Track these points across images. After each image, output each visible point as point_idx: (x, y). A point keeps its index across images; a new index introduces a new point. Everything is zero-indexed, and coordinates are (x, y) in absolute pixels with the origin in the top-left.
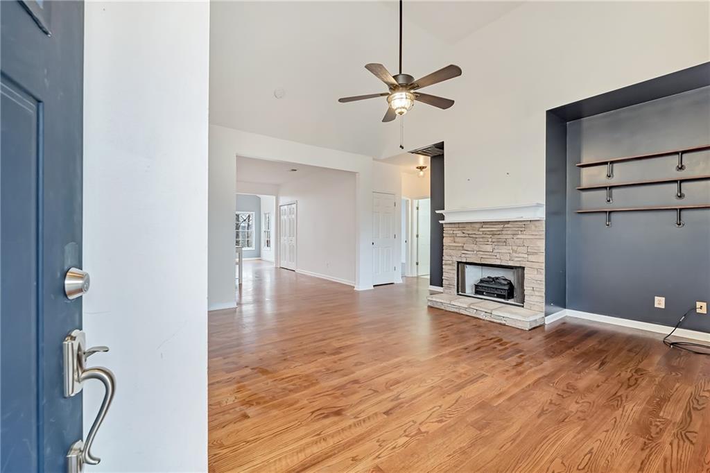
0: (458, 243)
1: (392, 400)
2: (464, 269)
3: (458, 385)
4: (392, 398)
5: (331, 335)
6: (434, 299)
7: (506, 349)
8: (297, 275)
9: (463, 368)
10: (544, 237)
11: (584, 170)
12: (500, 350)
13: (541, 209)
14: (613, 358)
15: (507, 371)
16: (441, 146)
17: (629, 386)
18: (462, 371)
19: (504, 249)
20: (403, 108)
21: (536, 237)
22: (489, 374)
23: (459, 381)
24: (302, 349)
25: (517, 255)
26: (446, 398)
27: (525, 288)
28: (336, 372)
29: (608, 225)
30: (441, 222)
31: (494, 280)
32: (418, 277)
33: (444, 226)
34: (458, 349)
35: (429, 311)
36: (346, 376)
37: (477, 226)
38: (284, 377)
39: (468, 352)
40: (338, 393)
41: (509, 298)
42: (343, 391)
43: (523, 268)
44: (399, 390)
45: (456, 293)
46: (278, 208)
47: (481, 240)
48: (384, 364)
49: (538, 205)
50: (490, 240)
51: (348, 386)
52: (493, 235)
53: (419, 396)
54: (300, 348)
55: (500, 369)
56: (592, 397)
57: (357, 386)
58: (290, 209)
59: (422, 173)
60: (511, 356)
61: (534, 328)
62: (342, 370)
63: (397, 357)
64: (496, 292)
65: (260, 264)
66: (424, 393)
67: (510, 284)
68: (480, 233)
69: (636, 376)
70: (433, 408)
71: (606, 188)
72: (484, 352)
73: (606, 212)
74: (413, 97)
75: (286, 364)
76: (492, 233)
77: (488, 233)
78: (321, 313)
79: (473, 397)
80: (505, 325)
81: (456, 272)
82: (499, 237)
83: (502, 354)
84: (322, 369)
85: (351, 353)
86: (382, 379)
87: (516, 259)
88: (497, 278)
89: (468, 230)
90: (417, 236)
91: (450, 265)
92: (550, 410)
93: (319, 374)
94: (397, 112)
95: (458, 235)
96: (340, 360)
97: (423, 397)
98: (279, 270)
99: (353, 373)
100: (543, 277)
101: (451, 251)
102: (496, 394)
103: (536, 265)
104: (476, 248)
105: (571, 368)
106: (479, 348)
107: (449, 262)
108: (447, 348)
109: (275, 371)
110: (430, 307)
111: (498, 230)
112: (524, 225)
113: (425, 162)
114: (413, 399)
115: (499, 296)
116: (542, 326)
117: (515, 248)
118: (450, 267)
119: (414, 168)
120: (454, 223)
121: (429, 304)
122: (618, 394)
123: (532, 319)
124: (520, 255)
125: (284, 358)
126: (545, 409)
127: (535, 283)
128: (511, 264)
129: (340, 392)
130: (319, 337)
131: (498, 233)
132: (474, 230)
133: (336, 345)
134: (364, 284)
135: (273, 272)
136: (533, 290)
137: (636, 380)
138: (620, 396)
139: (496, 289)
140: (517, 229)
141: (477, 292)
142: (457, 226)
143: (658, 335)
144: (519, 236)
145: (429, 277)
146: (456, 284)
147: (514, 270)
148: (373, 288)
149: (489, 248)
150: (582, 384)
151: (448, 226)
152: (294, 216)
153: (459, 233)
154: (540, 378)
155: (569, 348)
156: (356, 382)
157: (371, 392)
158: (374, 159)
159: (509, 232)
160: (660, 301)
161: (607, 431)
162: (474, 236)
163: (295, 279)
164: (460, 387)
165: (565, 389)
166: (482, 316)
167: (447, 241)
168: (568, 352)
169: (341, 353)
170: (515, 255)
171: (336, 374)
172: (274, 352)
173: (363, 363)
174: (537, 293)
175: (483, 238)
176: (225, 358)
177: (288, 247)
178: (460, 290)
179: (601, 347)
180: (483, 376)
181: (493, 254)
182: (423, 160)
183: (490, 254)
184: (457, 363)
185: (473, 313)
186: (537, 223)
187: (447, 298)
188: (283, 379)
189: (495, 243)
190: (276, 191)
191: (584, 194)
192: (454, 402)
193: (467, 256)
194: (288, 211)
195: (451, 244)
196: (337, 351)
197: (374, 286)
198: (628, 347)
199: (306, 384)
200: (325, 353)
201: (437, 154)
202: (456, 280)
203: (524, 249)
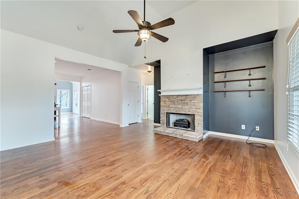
0: (167, 104)
1: (145, 193)
2: (169, 116)
3: (177, 177)
4: (145, 192)
5: (108, 154)
6: (157, 130)
7: (192, 152)
8: (91, 121)
9: (176, 166)
10: (202, 102)
11: (216, 74)
12: (190, 154)
13: (201, 89)
14: (233, 152)
15: (196, 165)
16: (159, 62)
17: (245, 167)
18: (176, 168)
19: (186, 107)
20: (146, 38)
21: (200, 102)
22: (189, 168)
23: (177, 174)
24: (92, 164)
25: (192, 109)
26: (172, 187)
27: (195, 123)
28: (111, 178)
29: (225, 97)
30: (159, 95)
31: (182, 120)
32: (148, 119)
33: (161, 97)
34: (172, 155)
35: (155, 135)
36: (118, 179)
37: (175, 97)
38: (79, 186)
39: (177, 157)
40: (113, 193)
41: (188, 128)
42: (117, 191)
43: (194, 115)
44: (147, 185)
45: (166, 126)
46: (81, 88)
47: (177, 103)
48: (138, 169)
49: (201, 88)
50: (180, 103)
51: (120, 187)
52: (182, 101)
53: (158, 188)
54: (91, 164)
55: (193, 164)
56: (234, 175)
57: (124, 186)
58: (87, 89)
59: (150, 74)
60: (195, 156)
61: (200, 141)
62: (115, 176)
63: (144, 163)
64: (183, 125)
65: (72, 115)
66: (161, 186)
67: (188, 121)
68: (176, 100)
69: (245, 161)
70: (167, 195)
71: (224, 82)
72: (184, 155)
73: (224, 91)
74: (151, 33)
75: (82, 176)
76: (181, 100)
77: (180, 100)
78: (103, 141)
79: (185, 184)
80: (188, 140)
81: (166, 117)
82: (184, 101)
83: (191, 156)
84: (104, 176)
85: (120, 164)
86: (138, 179)
87: (192, 111)
88: (183, 119)
89: (171, 99)
90: (148, 101)
91: (163, 114)
92: (221, 186)
93: (102, 180)
94: (143, 40)
95: (167, 101)
96: (114, 169)
97: (161, 188)
98: (82, 118)
99: (122, 177)
100: (202, 118)
101: (164, 108)
102: (195, 180)
103: (200, 114)
104: (174, 106)
105: (220, 160)
106: (181, 154)
107: (163, 113)
108: (167, 155)
109: (74, 182)
110: (155, 134)
111: (184, 99)
112: (195, 96)
113: (151, 69)
114: (156, 190)
115: (184, 127)
116: (202, 139)
117: (191, 106)
118: (163, 115)
119: (146, 71)
120: (165, 96)
121: (155, 132)
122: (243, 172)
123: (199, 137)
124: (193, 109)
125: (81, 172)
126: (219, 186)
127: (199, 121)
128: (189, 113)
129: (114, 192)
130: (102, 155)
131: (184, 100)
132: (173, 99)
133: (112, 159)
134: (124, 124)
135: (79, 119)
136: (198, 124)
137: (246, 162)
138: (244, 173)
139: (183, 124)
140: (192, 98)
141: (175, 126)
142: (166, 97)
143: (243, 140)
144: (193, 101)
145: (153, 119)
146: (166, 123)
147: (190, 116)
148: (128, 125)
149: (180, 106)
150: (228, 168)
151: (163, 97)
152: (89, 92)
153: (167, 100)
154: (210, 167)
155: (216, 149)
156: (124, 183)
157: (133, 189)
158: (129, 66)
159: (188, 100)
160: (244, 126)
161: (248, 195)
162: (173, 101)
163: (90, 122)
164: (178, 179)
165: (223, 172)
166: (178, 136)
167: (162, 104)
168: (216, 151)
169: (114, 164)
170: (191, 109)
171: (112, 179)
172: (75, 168)
173: (127, 170)
174: (200, 126)
175: (177, 102)
176: (40, 177)
177: (86, 107)
178: (168, 125)
179: (227, 148)
180: (187, 170)
181: (182, 109)
182: (151, 68)
183: (181, 109)
184: (173, 163)
185: (174, 136)
186: (200, 96)
187: (162, 129)
188: (79, 188)
189: (183, 104)
190: (80, 79)
191: (216, 84)
192: (177, 189)
193: (171, 110)
194: (86, 90)
195: (164, 105)
196: (112, 163)
197: (129, 124)
198: (236, 147)
199: (93, 190)
200: (105, 165)
201: (157, 65)
202: (166, 121)
203: (194, 107)
